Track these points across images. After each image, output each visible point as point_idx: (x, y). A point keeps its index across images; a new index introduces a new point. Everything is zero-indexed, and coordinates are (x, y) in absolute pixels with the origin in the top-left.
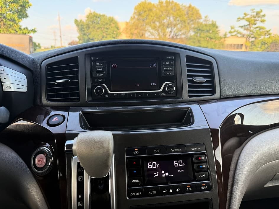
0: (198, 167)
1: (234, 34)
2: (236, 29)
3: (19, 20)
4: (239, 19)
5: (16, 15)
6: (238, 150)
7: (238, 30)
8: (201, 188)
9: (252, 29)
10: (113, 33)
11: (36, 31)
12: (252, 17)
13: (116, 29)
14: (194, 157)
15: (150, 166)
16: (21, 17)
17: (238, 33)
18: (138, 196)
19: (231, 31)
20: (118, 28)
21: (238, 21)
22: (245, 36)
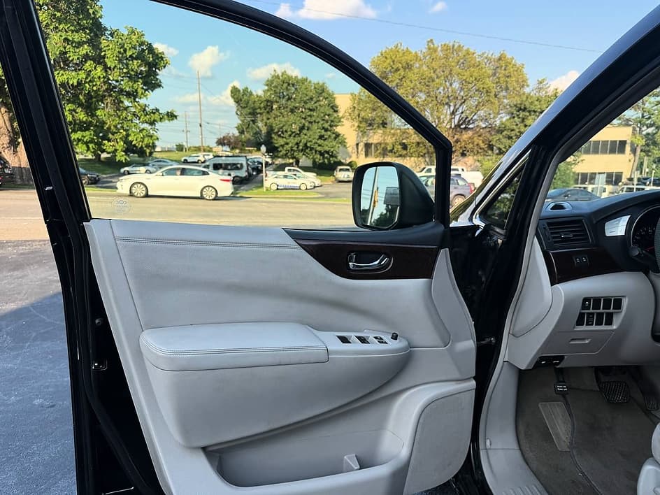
3: (145, 94)
5: (139, 83)
10: (323, 120)
16: (145, 87)
22: (630, 123)
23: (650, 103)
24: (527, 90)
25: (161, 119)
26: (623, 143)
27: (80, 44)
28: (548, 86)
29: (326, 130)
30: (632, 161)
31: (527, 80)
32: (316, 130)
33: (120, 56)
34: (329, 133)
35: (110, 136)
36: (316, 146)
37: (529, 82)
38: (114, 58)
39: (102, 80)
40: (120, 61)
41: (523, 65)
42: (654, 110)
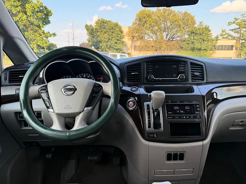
0: (196, 109)
1: (225, 36)
2: (227, 32)
3: (43, 26)
4: (230, 24)
5: (41, 22)
6: (214, 108)
7: (229, 33)
8: (197, 117)
9: (242, 32)
10: (117, 36)
11: (56, 35)
12: (242, 22)
13: (120, 33)
14: (194, 105)
15: (175, 108)
16: (44, 23)
17: (229, 35)
18: (171, 118)
19: (222, 34)
20: (122, 32)
21: (229, 25)
22: (235, 38)
23: (243, 31)
24: (196, 26)
25: (50, 36)
26: (232, 46)
27: (17, 6)
28: (203, 24)
29: (118, 40)
30: (236, 53)
31: (195, 21)
32: (114, 40)
33: (33, 11)
34: (119, 41)
35: (32, 42)
36: (114, 46)
37: (196, 22)
38: (30, 12)
39: (25, 21)
40: (33, 13)
41: (194, 16)
42: (245, 34)
